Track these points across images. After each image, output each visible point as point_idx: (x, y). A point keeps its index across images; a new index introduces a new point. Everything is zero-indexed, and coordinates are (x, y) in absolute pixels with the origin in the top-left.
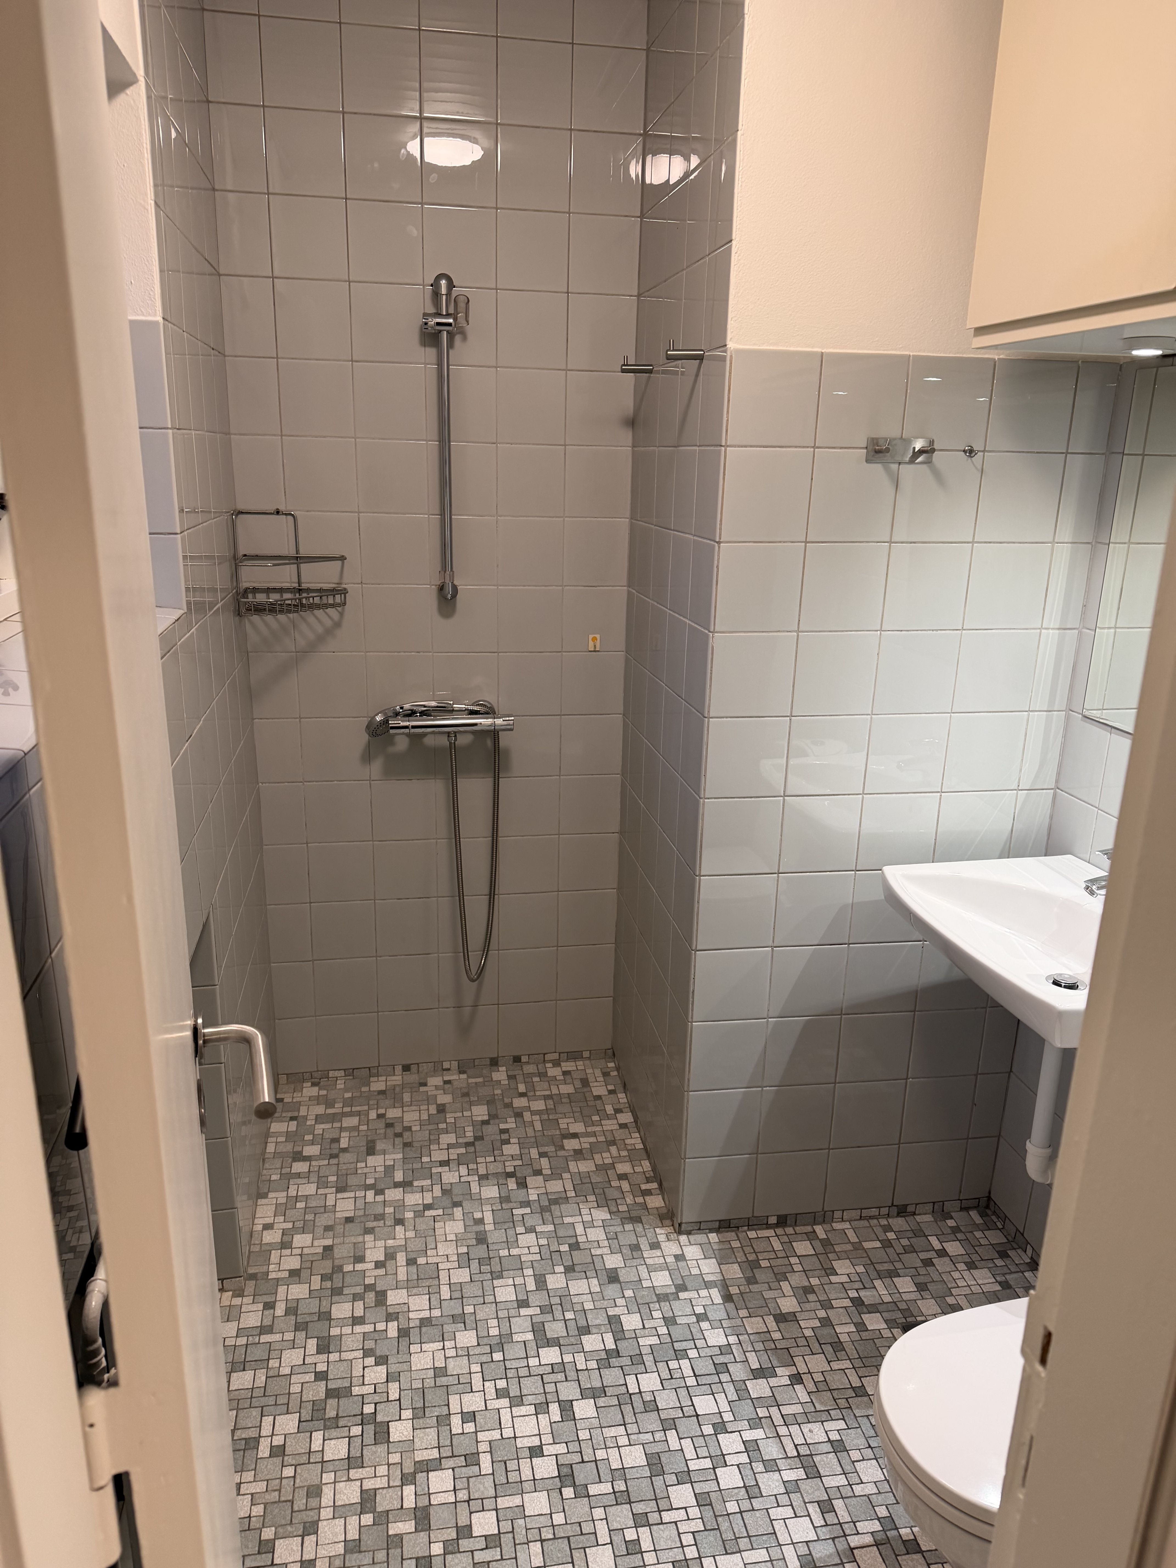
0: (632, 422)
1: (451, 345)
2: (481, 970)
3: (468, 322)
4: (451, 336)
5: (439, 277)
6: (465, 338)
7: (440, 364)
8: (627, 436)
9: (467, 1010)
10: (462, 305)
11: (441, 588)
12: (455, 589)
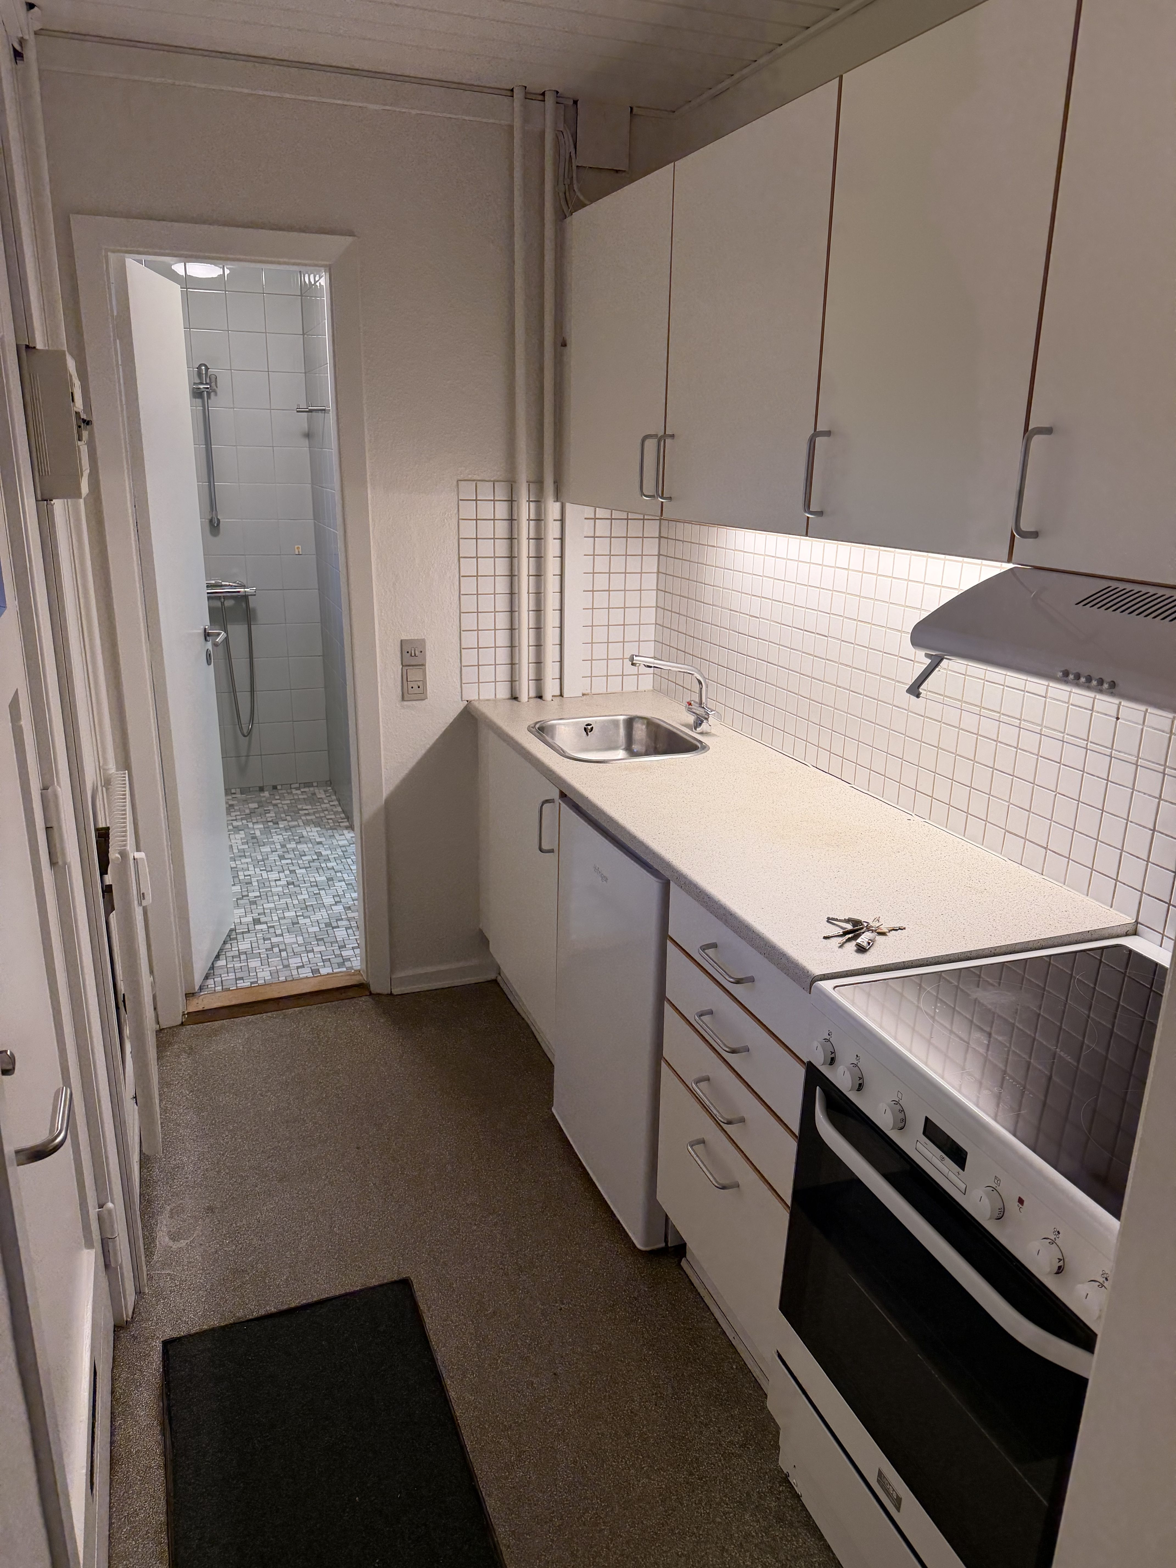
0: (308, 435)
1: (209, 397)
2: (250, 732)
3: (217, 387)
4: (209, 394)
5: (201, 365)
6: (216, 394)
7: (204, 406)
8: (306, 442)
9: (243, 759)
10: (213, 380)
11: (211, 521)
12: (219, 520)
